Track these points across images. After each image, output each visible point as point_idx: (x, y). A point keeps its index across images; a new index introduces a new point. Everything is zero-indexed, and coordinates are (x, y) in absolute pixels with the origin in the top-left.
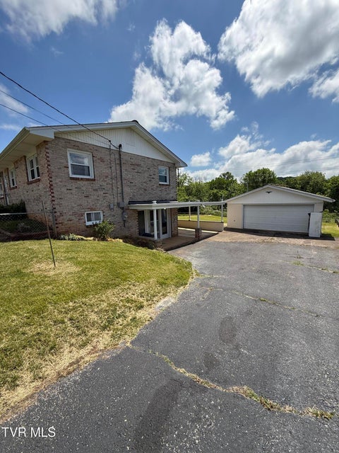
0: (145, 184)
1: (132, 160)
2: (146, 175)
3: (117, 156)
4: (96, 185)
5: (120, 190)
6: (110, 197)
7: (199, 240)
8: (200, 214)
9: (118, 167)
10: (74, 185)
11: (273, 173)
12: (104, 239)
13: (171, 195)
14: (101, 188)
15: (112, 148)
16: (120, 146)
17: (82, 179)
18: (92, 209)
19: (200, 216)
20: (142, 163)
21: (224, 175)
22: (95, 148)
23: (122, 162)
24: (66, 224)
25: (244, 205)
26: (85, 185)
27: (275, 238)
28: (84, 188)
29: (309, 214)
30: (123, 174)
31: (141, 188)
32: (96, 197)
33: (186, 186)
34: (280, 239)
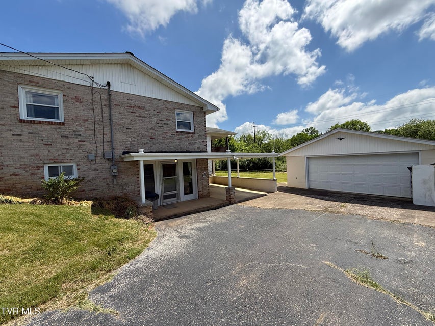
0: (151, 131)
1: (130, 102)
2: (154, 120)
3: (105, 96)
4: (67, 130)
5: (107, 138)
6: (88, 146)
7: (230, 204)
8: (276, 171)
9: (106, 110)
10: (26, 129)
11: (365, 125)
12: (56, 202)
13: (197, 146)
14: (76, 134)
15: (95, 86)
16: (108, 83)
17: (40, 122)
18: (56, 161)
19: (277, 174)
20: (148, 106)
21: (307, 130)
22: (67, 85)
23: (113, 103)
24: (8, 180)
25: (308, 158)
26: (45, 130)
27: (349, 205)
28: (44, 134)
29: (410, 169)
30: (114, 118)
31: (144, 136)
32: (65, 146)
33: (266, 144)
34: (358, 206)
